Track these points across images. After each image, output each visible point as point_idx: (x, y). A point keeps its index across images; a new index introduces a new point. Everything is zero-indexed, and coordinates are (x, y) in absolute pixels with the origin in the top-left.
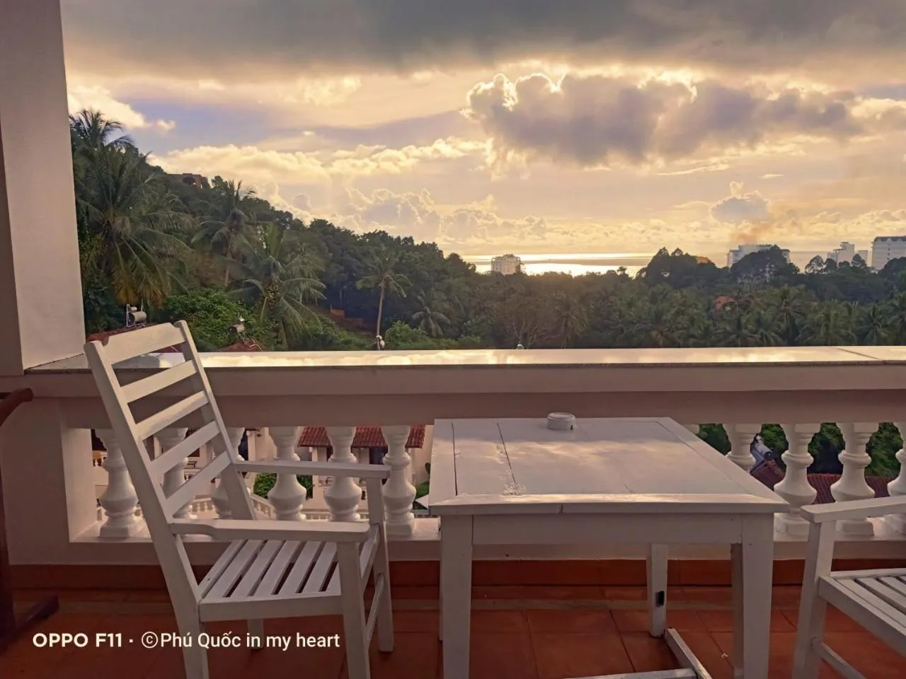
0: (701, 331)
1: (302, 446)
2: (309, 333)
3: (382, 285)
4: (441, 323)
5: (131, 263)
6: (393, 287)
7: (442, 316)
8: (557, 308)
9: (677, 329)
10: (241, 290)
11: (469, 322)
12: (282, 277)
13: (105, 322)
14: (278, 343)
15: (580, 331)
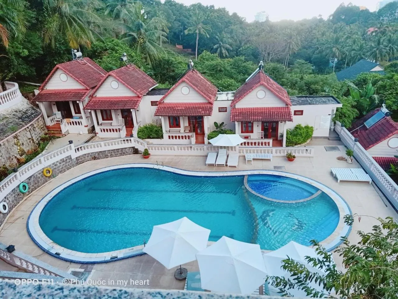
0: (359, 47)
1: (156, 116)
2: (161, 59)
3: (197, 31)
4: (227, 50)
5: (73, 27)
6: (202, 32)
7: (228, 46)
8: (285, 38)
9: (346, 46)
10: (127, 38)
11: (241, 48)
12: (146, 31)
13: (67, 58)
14: (147, 64)
15: (296, 50)
